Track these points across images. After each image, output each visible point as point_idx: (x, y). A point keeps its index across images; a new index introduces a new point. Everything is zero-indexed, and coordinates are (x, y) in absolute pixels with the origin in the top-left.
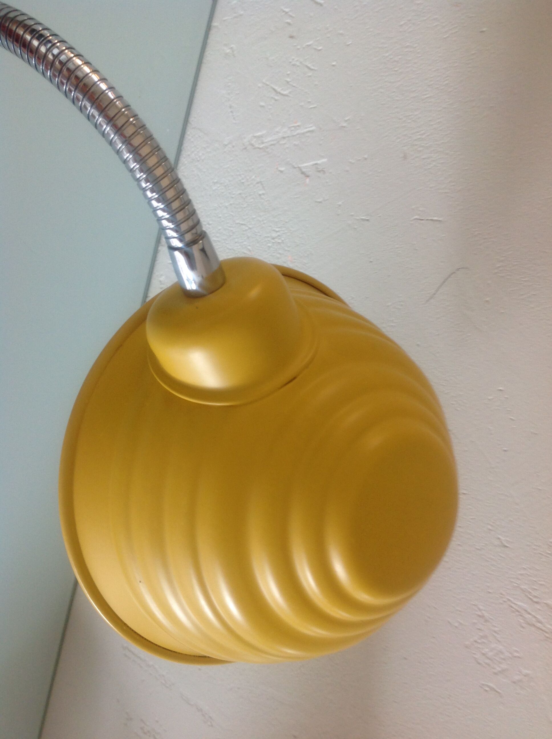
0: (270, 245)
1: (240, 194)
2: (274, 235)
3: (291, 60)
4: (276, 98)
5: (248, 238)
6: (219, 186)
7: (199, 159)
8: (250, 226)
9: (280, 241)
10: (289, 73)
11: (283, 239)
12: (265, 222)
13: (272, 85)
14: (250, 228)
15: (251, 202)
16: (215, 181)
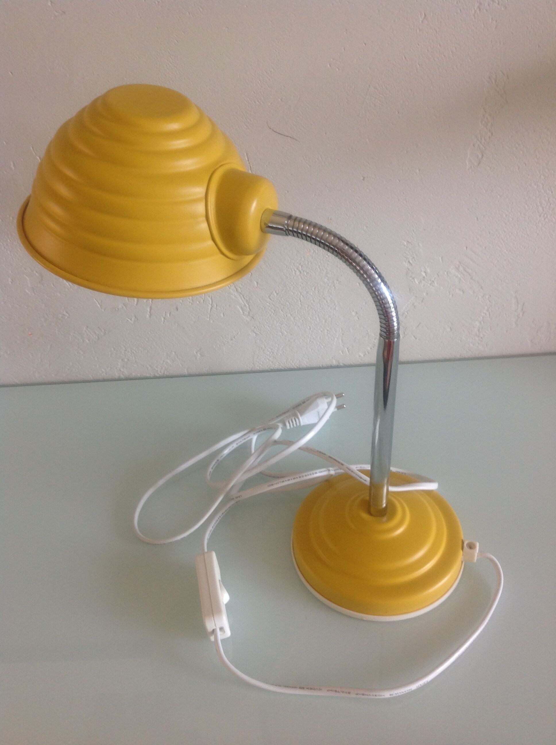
0: (305, 273)
1: (282, 310)
2: (298, 273)
3: (191, 304)
4: (215, 306)
5: (307, 292)
6: (283, 330)
7: (272, 353)
8: (299, 294)
9: (300, 267)
10: (198, 303)
11: (298, 265)
12: (292, 283)
13: (209, 312)
14: (301, 294)
15: (284, 299)
16: (281, 334)
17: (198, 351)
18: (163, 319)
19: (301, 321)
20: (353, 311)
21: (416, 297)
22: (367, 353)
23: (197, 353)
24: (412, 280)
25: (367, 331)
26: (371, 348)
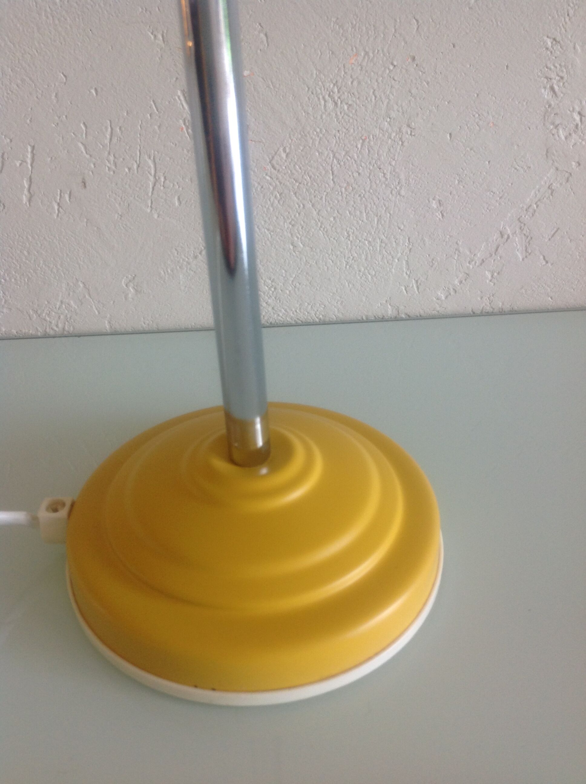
1: (295, 194)
2: (330, 105)
3: (112, 173)
4: (162, 179)
5: (347, 153)
6: (296, 239)
7: (273, 289)
8: (332, 155)
9: (336, 90)
10: (127, 170)
12: (318, 130)
13: (150, 194)
14: (334, 156)
15: (300, 168)
16: (291, 247)
17: (130, 281)
18: (56, 207)
19: (332, 219)
20: (434, 199)
21: (557, 169)
22: (452, 293)
23: (126, 285)
24: (555, 131)
25: (457, 243)
26: (461, 282)
